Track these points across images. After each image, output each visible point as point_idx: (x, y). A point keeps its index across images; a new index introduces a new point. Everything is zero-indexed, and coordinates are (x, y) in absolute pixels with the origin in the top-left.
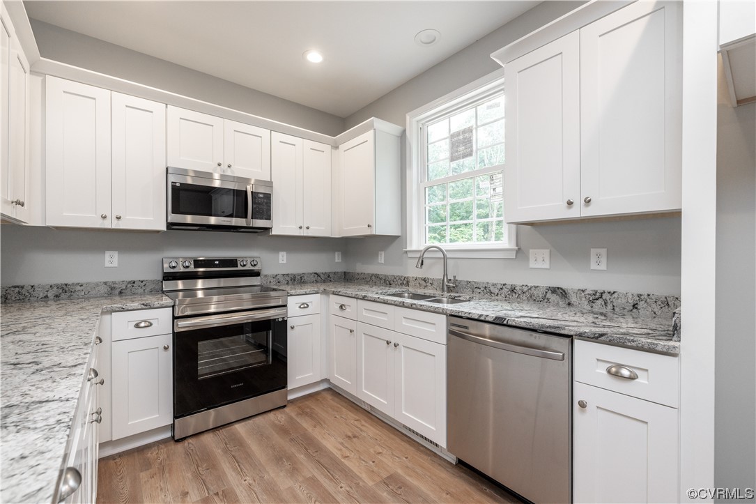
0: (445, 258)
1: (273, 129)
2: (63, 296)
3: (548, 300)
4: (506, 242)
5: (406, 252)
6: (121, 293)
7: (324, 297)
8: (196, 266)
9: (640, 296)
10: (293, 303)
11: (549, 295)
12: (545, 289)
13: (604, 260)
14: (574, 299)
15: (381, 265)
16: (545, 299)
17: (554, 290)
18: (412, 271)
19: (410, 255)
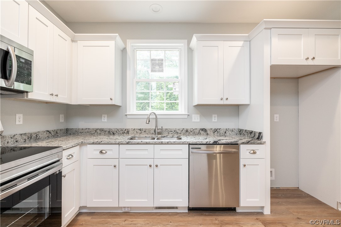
0: (156, 118)
3: (200, 133)
5: (126, 115)
9: (226, 129)
10: (65, 155)
11: (201, 131)
13: (216, 118)
14: (209, 132)
16: (199, 133)
19: (128, 117)
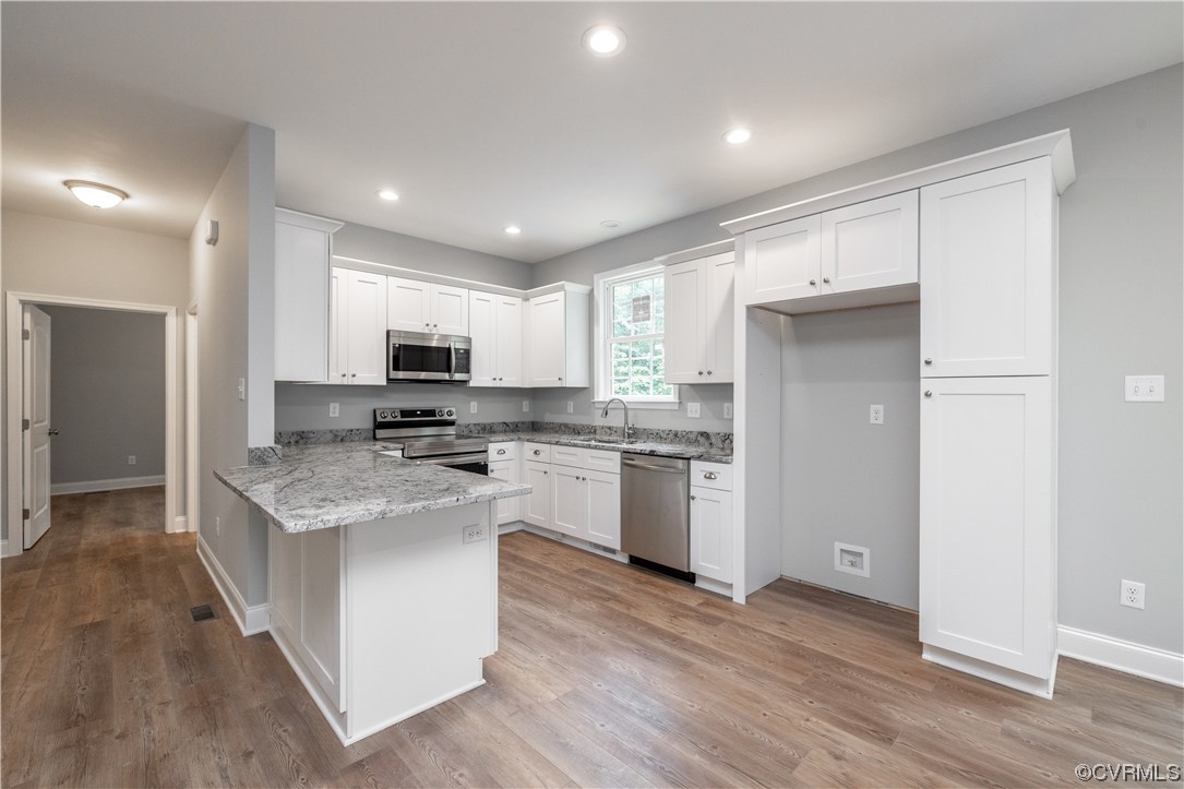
0: (626, 409)
1: (470, 288)
2: (301, 442)
4: (672, 397)
5: (593, 403)
6: (342, 440)
7: (518, 443)
8: (402, 417)
10: (493, 448)
12: (696, 434)
13: (731, 411)
14: (713, 441)
15: (570, 414)
17: (702, 434)
18: (599, 421)
19: (597, 406)
